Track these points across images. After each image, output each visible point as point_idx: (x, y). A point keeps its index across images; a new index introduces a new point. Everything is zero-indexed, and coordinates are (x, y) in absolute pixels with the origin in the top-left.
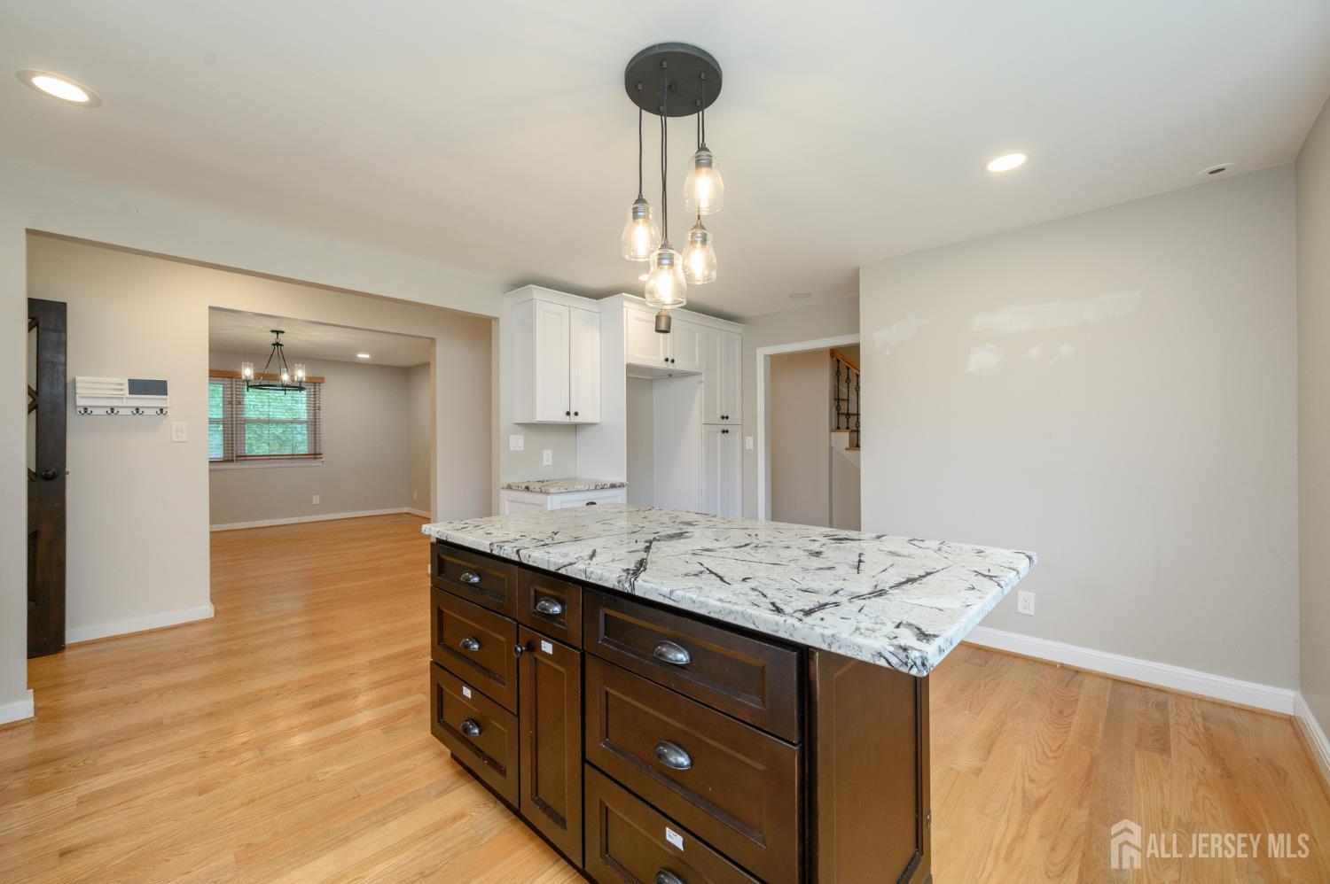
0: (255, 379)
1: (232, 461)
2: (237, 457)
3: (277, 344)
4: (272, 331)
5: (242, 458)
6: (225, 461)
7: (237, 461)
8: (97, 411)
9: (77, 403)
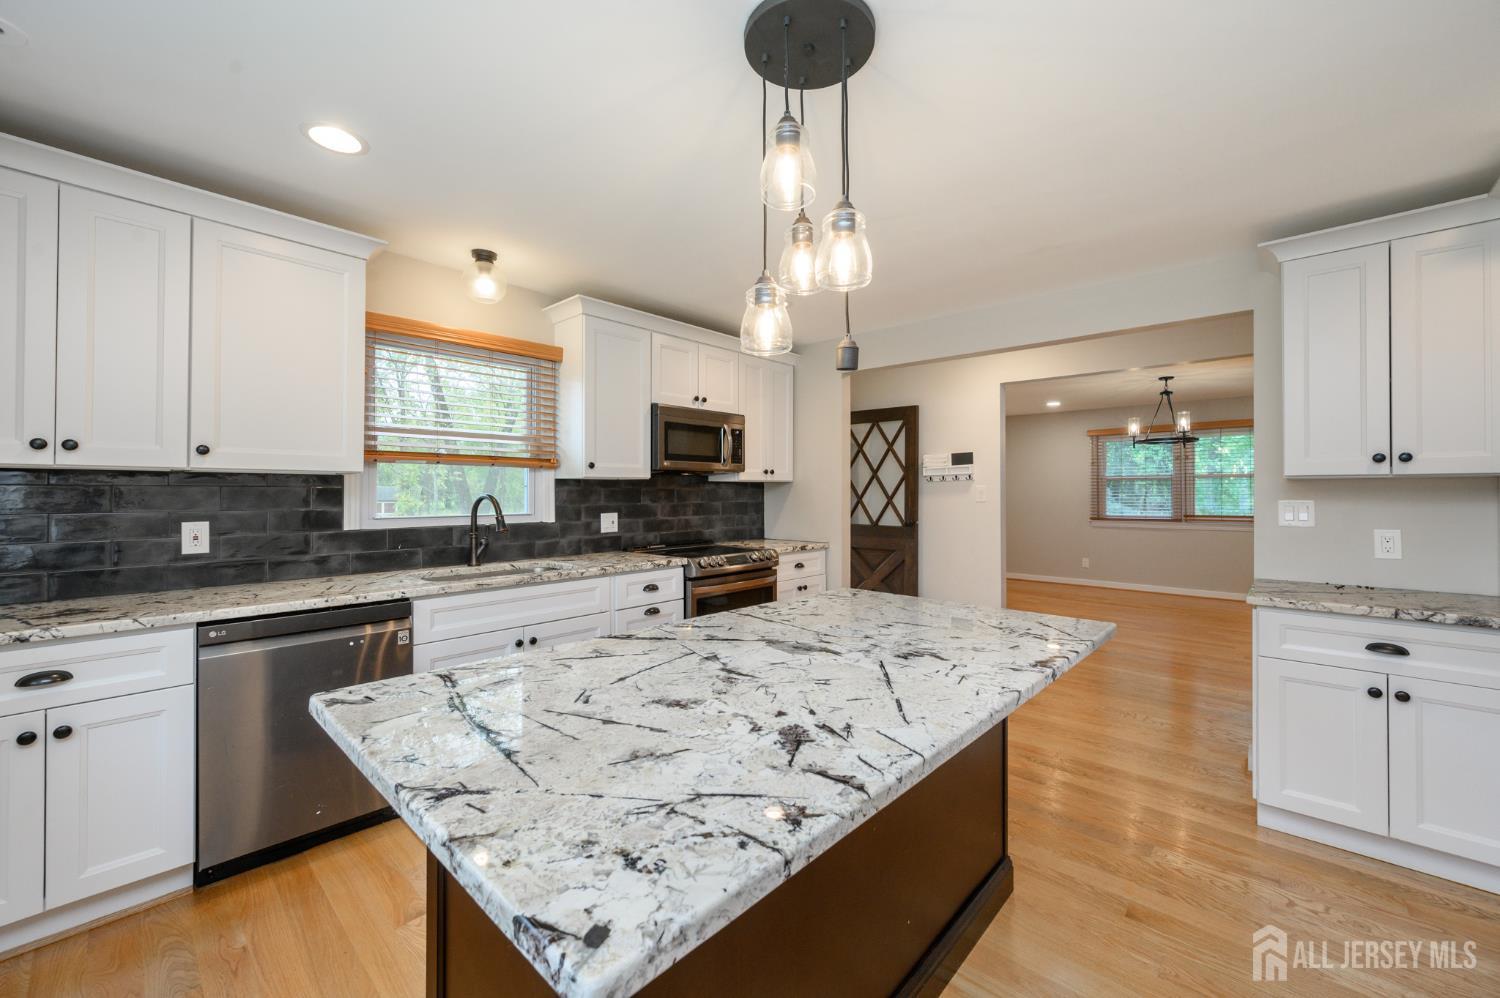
0: (1141, 433)
1: (1180, 520)
2: (1186, 516)
3: (1167, 393)
4: (1161, 379)
5: (1190, 518)
6: (1175, 520)
7: (1186, 521)
8: (935, 479)
9: (924, 474)
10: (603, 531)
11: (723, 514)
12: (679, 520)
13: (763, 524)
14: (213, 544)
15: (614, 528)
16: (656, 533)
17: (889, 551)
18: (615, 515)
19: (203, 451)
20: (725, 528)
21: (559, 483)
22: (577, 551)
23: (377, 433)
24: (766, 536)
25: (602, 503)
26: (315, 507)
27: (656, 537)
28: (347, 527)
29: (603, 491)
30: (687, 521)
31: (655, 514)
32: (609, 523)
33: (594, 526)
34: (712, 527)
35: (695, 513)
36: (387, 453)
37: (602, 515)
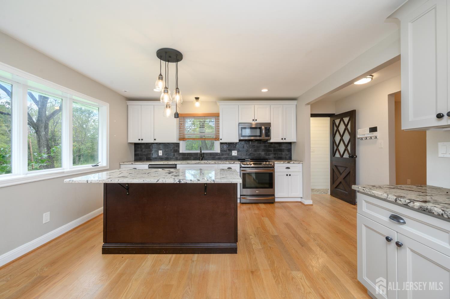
8: (363, 139)
9: (358, 137)
10: (233, 155)
11: (274, 152)
13: (291, 155)
14: (163, 154)
15: (236, 154)
16: (250, 156)
17: (346, 167)
18: (236, 151)
19: (155, 140)
20: (274, 156)
21: (221, 143)
22: (226, 159)
23: (186, 135)
24: (293, 158)
25: (233, 148)
26: (176, 148)
28: (180, 152)
30: (259, 153)
31: (249, 152)
32: (234, 153)
33: (230, 154)
34: (269, 155)
35: (262, 151)
36: (182, 139)
37: (233, 151)
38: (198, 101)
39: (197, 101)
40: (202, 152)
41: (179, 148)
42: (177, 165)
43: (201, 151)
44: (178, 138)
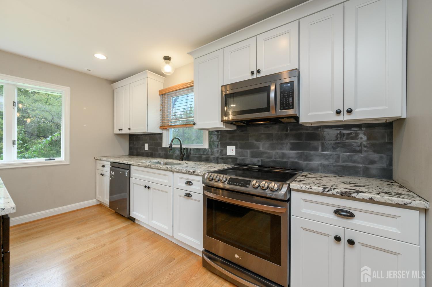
10: (228, 154)
11: (323, 151)
12: (277, 153)
14: (148, 148)
15: (234, 154)
16: (259, 159)
18: (234, 147)
19: (129, 129)
23: (168, 121)
24: (395, 176)
25: (228, 141)
26: (159, 141)
27: (259, 161)
28: (163, 146)
29: (228, 135)
30: (283, 153)
31: (258, 148)
32: (231, 151)
33: (224, 152)
35: (292, 149)
36: (164, 127)
37: (228, 147)
38: (169, 63)
39: (166, 63)
40: (183, 147)
41: (162, 140)
42: (131, 166)
43: (181, 145)
44: (159, 125)
